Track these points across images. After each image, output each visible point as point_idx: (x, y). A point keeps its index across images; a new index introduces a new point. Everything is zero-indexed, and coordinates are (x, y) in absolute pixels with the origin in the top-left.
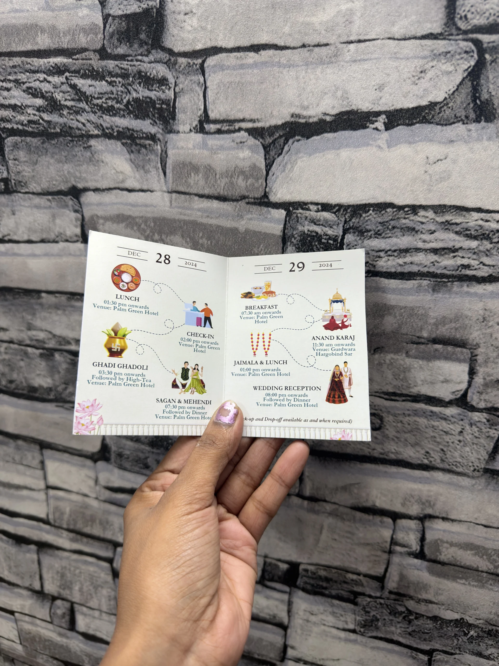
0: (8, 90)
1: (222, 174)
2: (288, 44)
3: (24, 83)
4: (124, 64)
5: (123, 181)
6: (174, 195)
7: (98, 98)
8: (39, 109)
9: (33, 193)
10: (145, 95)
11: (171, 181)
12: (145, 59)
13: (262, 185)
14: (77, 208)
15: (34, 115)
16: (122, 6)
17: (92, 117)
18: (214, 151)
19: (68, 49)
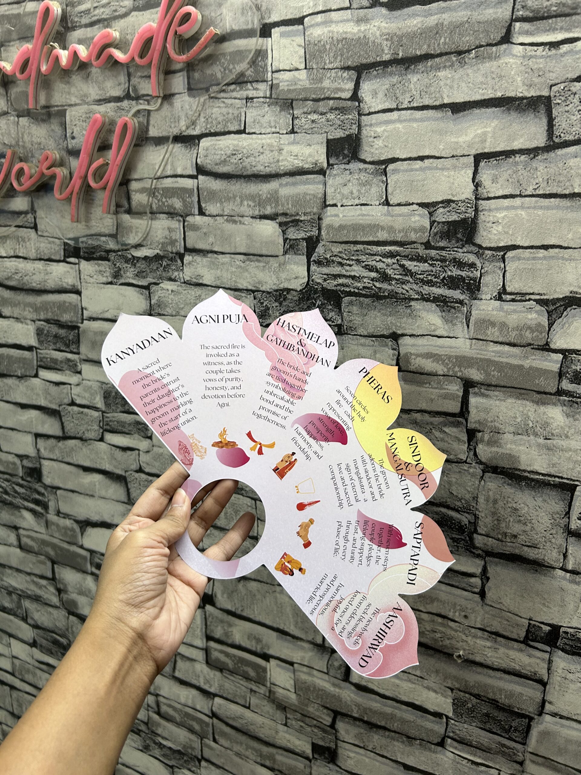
0: (350, 266)
1: (513, 329)
2: (570, 246)
3: (363, 262)
4: (444, 253)
5: (434, 330)
6: (474, 341)
7: (420, 274)
8: (372, 280)
9: (361, 336)
10: (458, 274)
11: (472, 332)
12: (460, 250)
13: (545, 337)
14: (395, 347)
15: (369, 283)
16: (445, 216)
17: (415, 287)
18: (508, 313)
19: (401, 241)
